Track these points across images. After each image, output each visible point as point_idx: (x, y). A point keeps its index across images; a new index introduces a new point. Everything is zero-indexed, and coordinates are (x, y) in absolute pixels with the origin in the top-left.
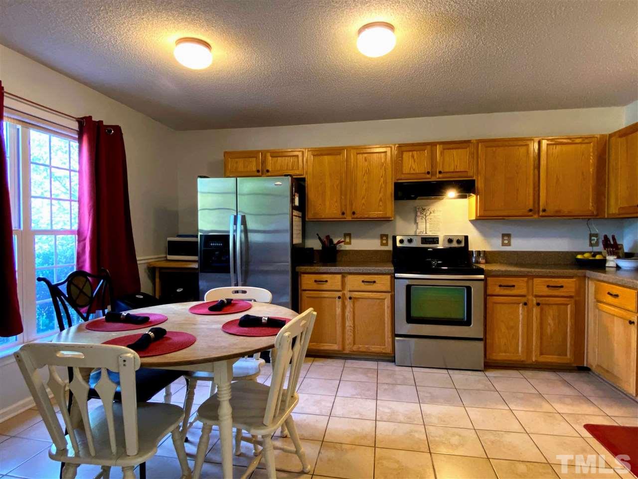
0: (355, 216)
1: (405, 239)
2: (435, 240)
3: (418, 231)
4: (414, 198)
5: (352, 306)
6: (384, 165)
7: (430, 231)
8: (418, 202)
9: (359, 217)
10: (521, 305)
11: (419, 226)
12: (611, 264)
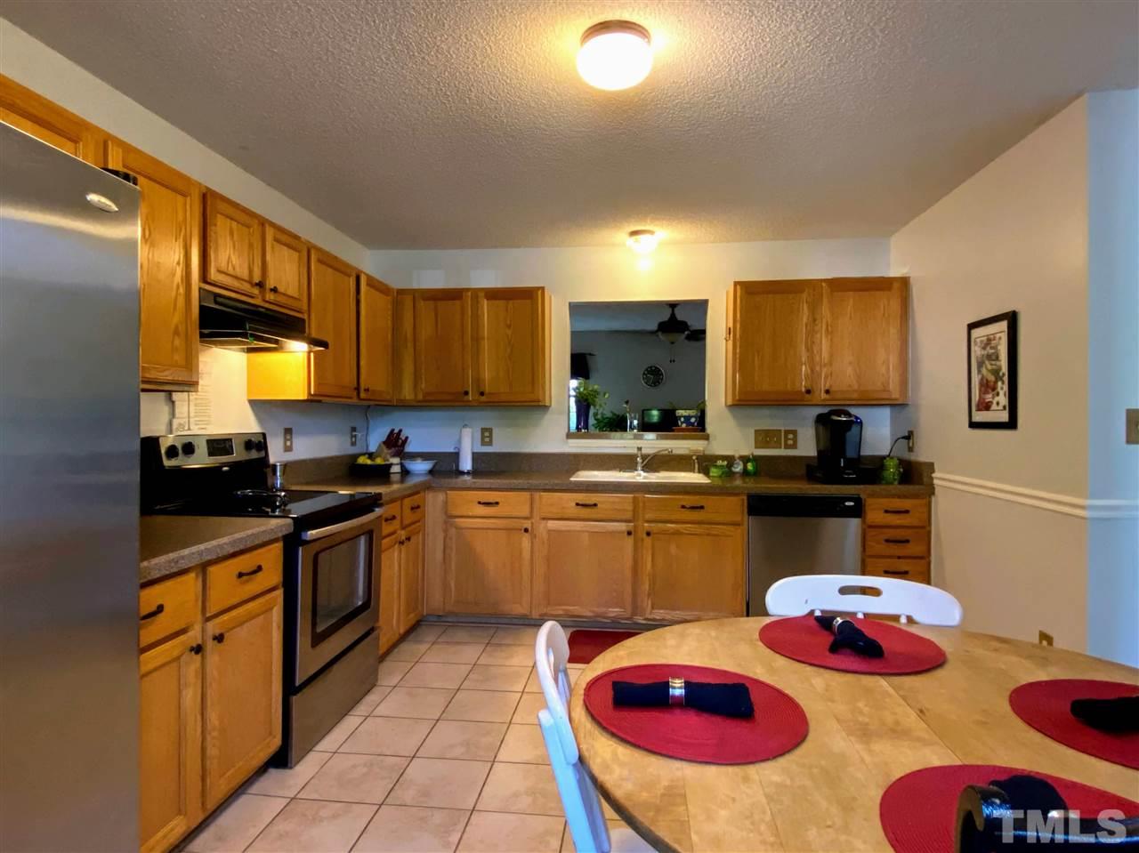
1: (179, 445)
2: (227, 445)
3: (174, 421)
7: (196, 424)
10: (396, 546)
12: (396, 469)
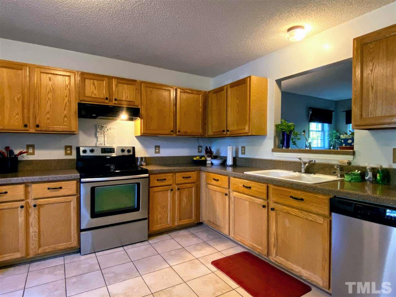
0: (39, 129)
1: (88, 150)
2: (111, 150)
3: (98, 143)
4: (95, 118)
5: (37, 212)
6: (68, 87)
7: (108, 143)
8: (98, 121)
9: (43, 129)
10: (169, 191)
11: (99, 140)
12: (209, 162)
